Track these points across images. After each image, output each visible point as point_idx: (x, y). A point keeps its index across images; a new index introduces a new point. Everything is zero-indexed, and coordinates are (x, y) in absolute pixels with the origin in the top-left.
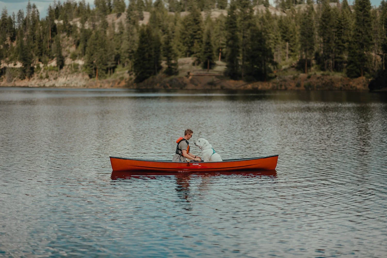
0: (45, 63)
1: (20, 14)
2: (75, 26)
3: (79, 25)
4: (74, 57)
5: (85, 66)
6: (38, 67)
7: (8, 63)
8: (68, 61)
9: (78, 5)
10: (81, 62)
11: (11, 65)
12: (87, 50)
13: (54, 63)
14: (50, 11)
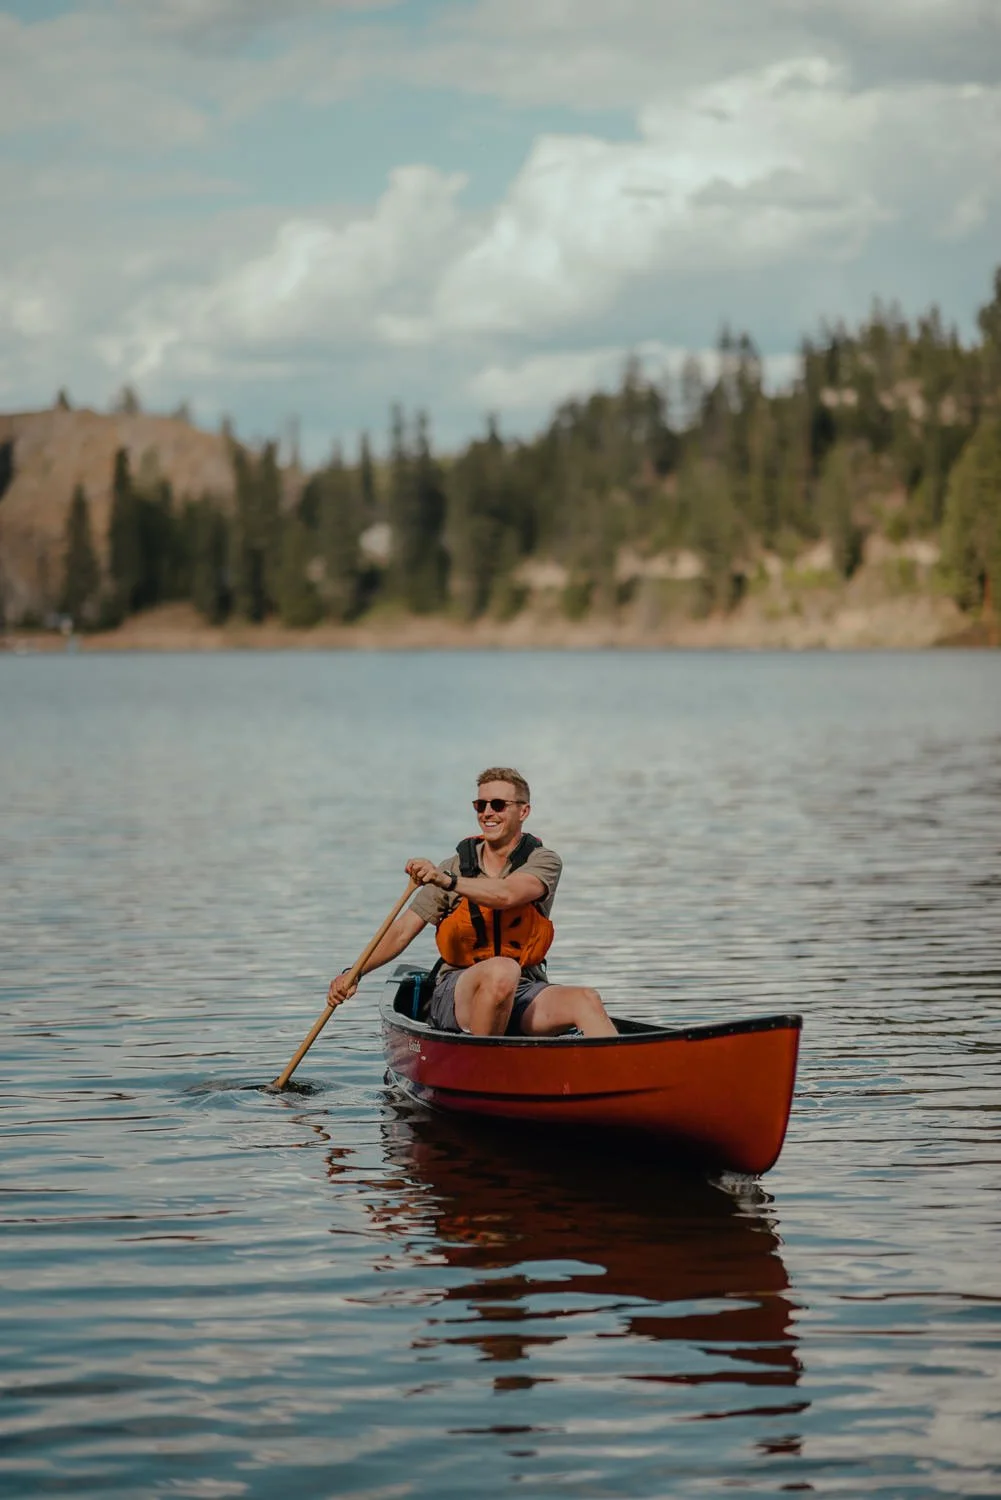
0: (790, 556)
1: (691, 375)
2: (904, 414)
3: (917, 407)
4: (901, 532)
5: (942, 569)
6: (763, 575)
7: (646, 555)
8: (877, 549)
9: (914, 334)
10: (924, 553)
11: (658, 567)
12: (951, 504)
13: (821, 558)
14: (810, 358)
